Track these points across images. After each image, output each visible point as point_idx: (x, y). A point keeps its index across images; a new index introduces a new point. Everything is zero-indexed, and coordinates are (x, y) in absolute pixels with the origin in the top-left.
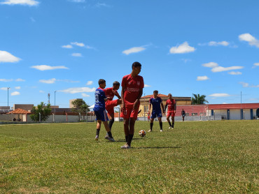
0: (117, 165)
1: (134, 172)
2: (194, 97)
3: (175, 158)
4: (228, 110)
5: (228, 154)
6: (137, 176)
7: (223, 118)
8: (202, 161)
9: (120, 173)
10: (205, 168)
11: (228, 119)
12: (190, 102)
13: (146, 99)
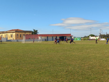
4: (48, 37)
7: (45, 40)
11: (48, 40)
12: (31, 33)
13: (12, 31)
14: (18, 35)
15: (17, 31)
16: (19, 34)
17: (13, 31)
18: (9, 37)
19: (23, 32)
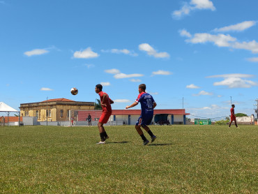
0: (15, 174)
1: (34, 181)
2: (97, 103)
3: (76, 164)
4: (129, 116)
5: (127, 159)
6: (37, 185)
7: (124, 123)
8: (102, 167)
9: (18, 182)
10: (105, 175)
11: (129, 124)
12: (93, 107)
13: (48, 104)
14: (62, 111)
15: (60, 103)
16: (65, 108)
17: (51, 103)
18: (41, 117)
19: (74, 105)
